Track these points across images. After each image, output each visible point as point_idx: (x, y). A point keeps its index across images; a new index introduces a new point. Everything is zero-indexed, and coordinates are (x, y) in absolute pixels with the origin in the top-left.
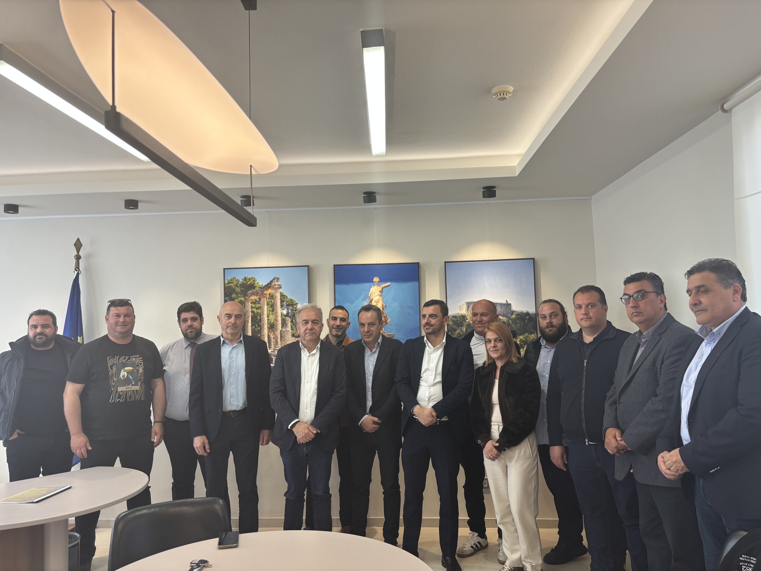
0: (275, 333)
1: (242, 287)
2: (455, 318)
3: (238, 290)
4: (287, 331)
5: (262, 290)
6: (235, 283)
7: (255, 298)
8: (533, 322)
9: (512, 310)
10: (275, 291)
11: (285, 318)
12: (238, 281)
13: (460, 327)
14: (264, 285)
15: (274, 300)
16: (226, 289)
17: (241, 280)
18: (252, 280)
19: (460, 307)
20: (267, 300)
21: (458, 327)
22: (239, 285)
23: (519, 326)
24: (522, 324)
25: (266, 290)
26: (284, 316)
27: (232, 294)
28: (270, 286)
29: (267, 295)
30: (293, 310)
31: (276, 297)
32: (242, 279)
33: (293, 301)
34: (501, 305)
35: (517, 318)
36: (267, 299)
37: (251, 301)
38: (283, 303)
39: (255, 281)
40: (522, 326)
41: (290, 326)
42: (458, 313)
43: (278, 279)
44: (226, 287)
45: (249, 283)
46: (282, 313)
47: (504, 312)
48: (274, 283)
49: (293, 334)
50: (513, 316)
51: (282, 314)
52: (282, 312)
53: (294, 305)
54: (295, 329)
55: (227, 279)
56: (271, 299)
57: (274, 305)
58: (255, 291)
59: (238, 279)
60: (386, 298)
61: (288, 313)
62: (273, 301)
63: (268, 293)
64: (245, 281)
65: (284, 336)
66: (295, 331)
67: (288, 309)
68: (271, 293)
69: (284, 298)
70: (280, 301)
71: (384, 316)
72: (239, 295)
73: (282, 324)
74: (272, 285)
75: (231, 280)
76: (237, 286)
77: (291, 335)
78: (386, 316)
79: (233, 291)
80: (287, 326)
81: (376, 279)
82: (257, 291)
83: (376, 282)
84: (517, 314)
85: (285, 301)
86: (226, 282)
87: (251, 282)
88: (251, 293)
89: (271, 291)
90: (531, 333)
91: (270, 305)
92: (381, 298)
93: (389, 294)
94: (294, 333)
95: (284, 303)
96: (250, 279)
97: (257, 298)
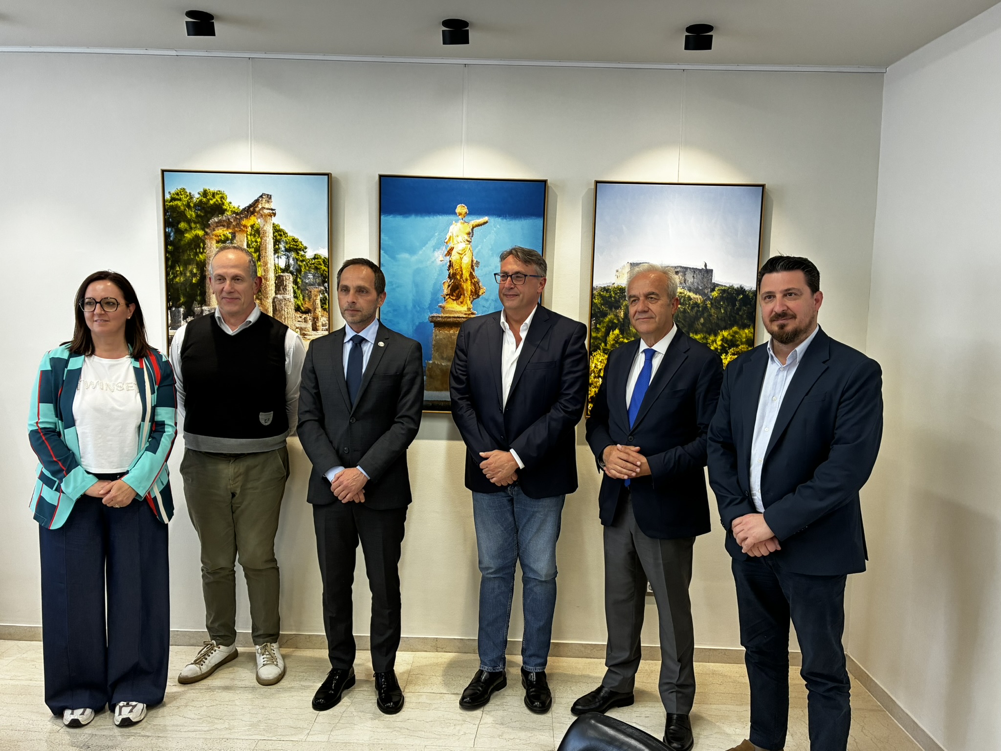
0: (263, 302)
1: (199, 210)
2: (607, 292)
3: (191, 215)
4: (285, 299)
5: (238, 217)
6: (185, 200)
7: (225, 233)
8: (749, 306)
9: (713, 281)
10: (262, 221)
11: (282, 274)
12: (191, 198)
13: (613, 310)
14: (241, 208)
15: (261, 239)
16: (168, 212)
17: (197, 196)
18: (218, 197)
19: (617, 271)
20: (247, 237)
21: (611, 309)
22: (192, 205)
23: (723, 312)
24: (729, 309)
25: (246, 217)
26: (280, 271)
27: (179, 223)
28: (254, 210)
29: (246, 228)
30: (297, 260)
31: (266, 233)
32: (199, 193)
33: (297, 242)
34: (695, 272)
35: (722, 298)
36: (247, 235)
37: (217, 238)
38: (278, 245)
39: (224, 199)
40: (728, 313)
41: (292, 291)
42: (613, 283)
43: (269, 197)
44: (166, 207)
45: (211, 202)
46: (277, 265)
47: (698, 284)
48: (260, 204)
49: (296, 306)
50: (715, 294)
51: (276, 268)
52: (277, 262)
53: (300, 250)
54: (301, 296)
56: (255, 236)
57: (261, 249)
58: (224, 218)
59: (190, 193)
60: (480, 247)
61: (288, 266)
62: (259, 240)
63: (249, 225)
64: (204, 197)
65: (279, 309)
66: (301, 300)
67: (288, 258)
68: (254, 224)
69: (281, 235)
70: (272, 241)
71: (473, 282)
72: (193, 225)
73: (275, 286)
74: (257, 209)
75: (177, 194)
76: (188, 206)
77: (293, 308)
78: (478, 283)
79: (182, 216)
80: (286, 289)
81: (461, 209)
82: (229, 219)
83: (460, 214)
84: (721, 290)
85: (283, 241)
86: (168, 197)
87: (217, 200)
88: (217, 223)
89: (256, 220)
90: (744, 326)
91: (253, 247)
92: (469, 246)
93: (485, 240)
94: (300, 304)
95: (280, 246)
96: (214, 195)
97: (228, 233)
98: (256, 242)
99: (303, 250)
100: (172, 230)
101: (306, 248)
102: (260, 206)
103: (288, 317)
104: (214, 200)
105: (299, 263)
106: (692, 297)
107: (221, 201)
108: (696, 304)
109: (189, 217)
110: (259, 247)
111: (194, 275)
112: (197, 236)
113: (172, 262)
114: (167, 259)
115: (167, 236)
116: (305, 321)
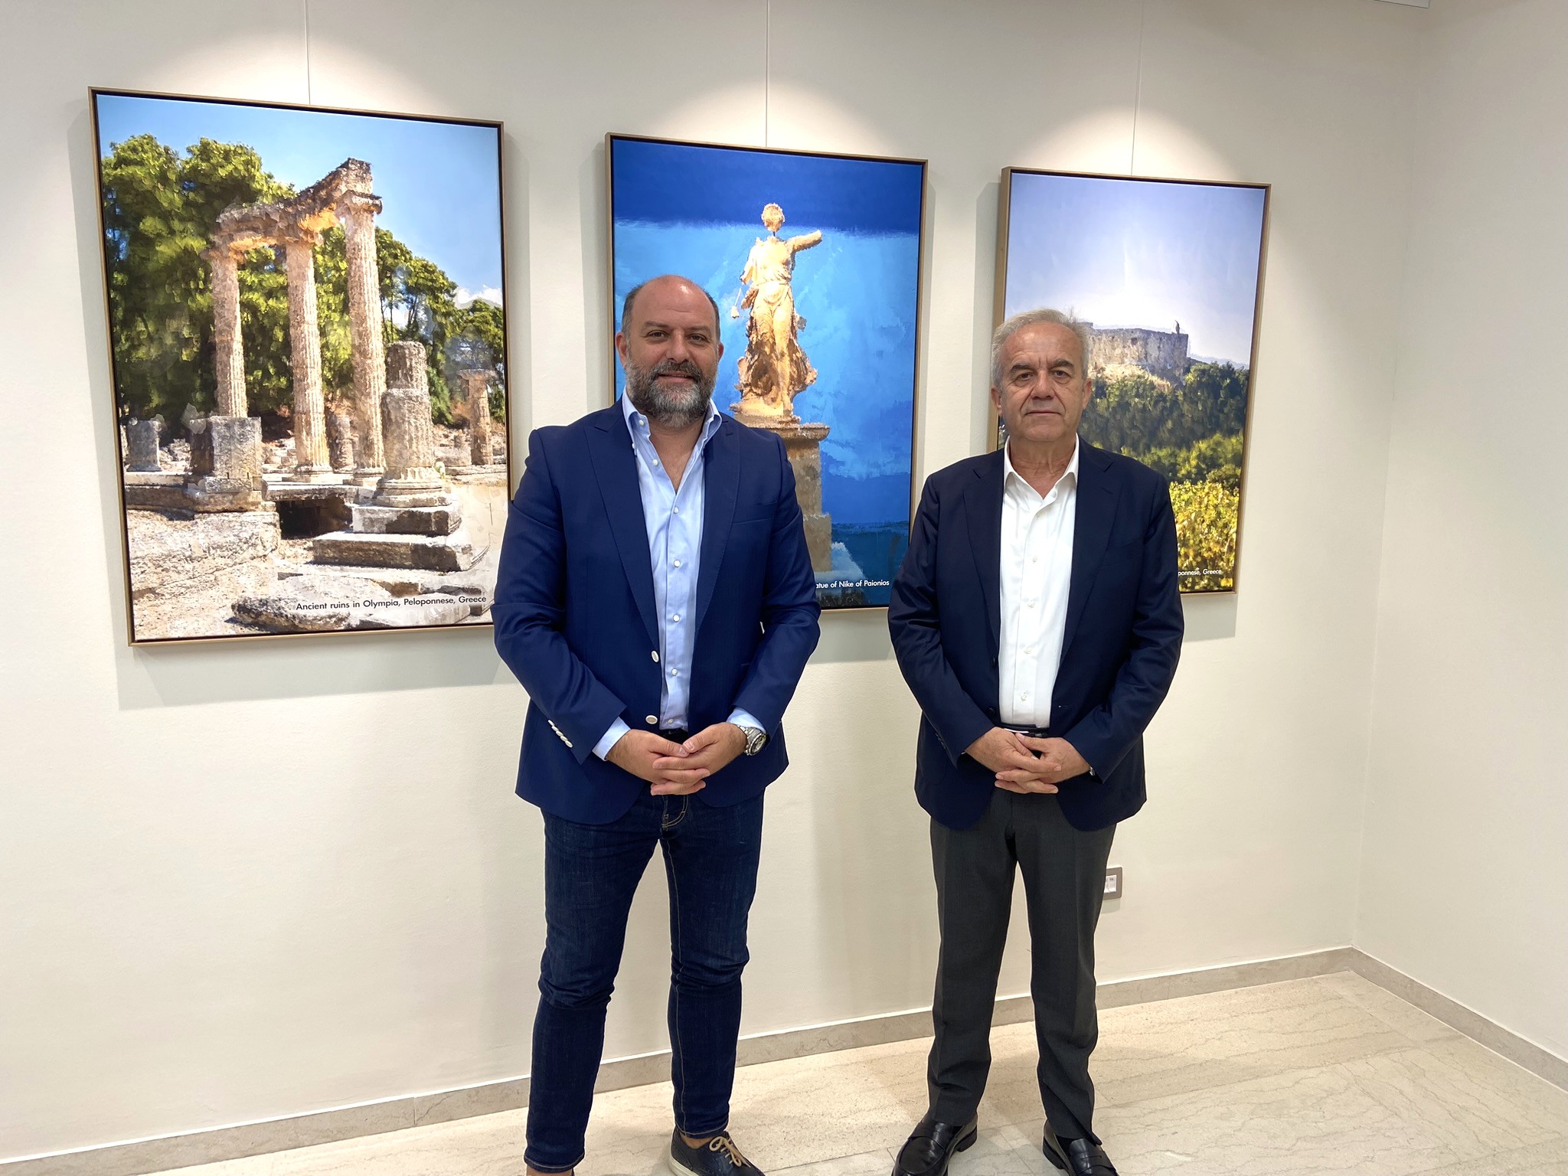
0: (360, 405)
1: (190, 189)
3: (171, 202)
4: (410, 398)
5: (290, 210)
6: (154, 165)
7: (260, 245)
8: (1238, 398)
9: (1188, 356)
10: (350, 222)
11: (400, 343)
12: (170, 160)
14: (297, 190)
15: (349, 262)
16: (110, 191)
17: (187, 156)
18: (237, 162)
20: (314, 257)
22: (172, 177)
23: (1200, 409)
24: (1209, 403)
25: (311, 211)
26: (395, 336)
27: (140, 218)
28: (329, 195)
29: (312, 237)
30: (435, 312)
31: (359, 250)
32: (189, 151)
33: (433, 272)
34: (1161, 339)
35: (1200, 384)
36: (315, 252)
37: (239, 257)
38: (390, 278)
39: (254, 167)
40: (1208, 411)
41: (425, 379)
43: (365, 168)
44: (106, 180)
45: (222, 172)
46: (389, 324)
47: (1166, 361)
48: (344, 184)
49: (436, 413)
50: (1190, 377)
51: (387, 328)
52: (387, 315)
53: (440, 289)
54: (446, 391)
55: (112, 145)
56: (333, 255)
57: (349, 286)
58: (256, 212)
59: (167, 150)
60: (806, 290)
61: (413, 325)
62: (343, 265)
63: (318, 229)
64: (203, 160)
65: (397, 420)
66: (447, 399)
67: (413, 307)
68: (331, 229)
69: (396, 257)
70: (375, 269)
71: (795, 358)
72: (177, 225)
73: (387, 370)
74: (337, 195)
75: (134, 150)
76: (163, 178)
77: (429, 416)
78: (803, 361)
79: (147, 202)
80: (411, 376)
82: (267, 215)
83: (770, 224)
84: (1199, 370)
85: (401, 269)
86: (108, 155)
87: (236, 168)
88: (238, 221)
89: (334, 219)
90: (1230, 432)
91: (329, 281)
92: (787, 287)
93: (816, 277)
94: (444, 409)
95: (395, 280)
96: (227, 155)
97: (265, 244)
98: (338, 269)
99: (448, 292)
100: (121, 236)
101: (454, 286)
102: (343, 188)
103: (417, 437)
104: (230, 168)
105: (439, 318)
106: (1156, 383)
107: (247, 170)
108: (1162, 397)
109: (165, 205)
110: (346, 281)
111: (187, 342)
112: (188, 252)
113: (125, 311)
114: (111, 305)
115: (109, 250)
116: (457, 443)
